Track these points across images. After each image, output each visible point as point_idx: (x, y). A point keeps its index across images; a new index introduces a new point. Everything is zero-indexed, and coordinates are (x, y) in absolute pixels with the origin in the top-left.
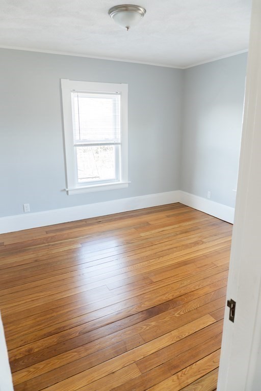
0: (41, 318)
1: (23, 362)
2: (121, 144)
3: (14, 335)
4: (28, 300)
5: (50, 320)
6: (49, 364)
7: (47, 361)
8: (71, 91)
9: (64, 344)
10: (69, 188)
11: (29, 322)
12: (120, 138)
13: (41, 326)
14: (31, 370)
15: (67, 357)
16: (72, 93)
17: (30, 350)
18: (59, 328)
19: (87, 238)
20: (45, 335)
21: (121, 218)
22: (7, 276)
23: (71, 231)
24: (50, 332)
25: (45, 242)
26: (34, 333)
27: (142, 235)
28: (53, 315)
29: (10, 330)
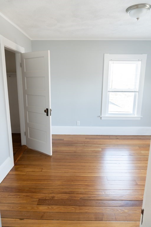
0: (65, 183)
1: (48, 202)
2: (138, 92)
3: (50, 186)
4: (63, 171)
5: (69, 186)
6: (59, 208)
7: (58, 206)
8: (110, 60)
9: (70, 201)
10: (102, 116)
11: (59, 183)
12: (138, 88)
13: (64, 187)
14: (50, 207)
15: (69, 208)
16: (110, 62)
17: (53, 197)
18: (71, 192)
19: (107, 146)
20: (63, 192)
21: (132, 139)
22: (59, 156)
23: (99, 140)
24: (66, 192)
25: (83, 143)
26: (59, 189)
27: (142, 152)
28: (71, 183)
29: (49, 184)
